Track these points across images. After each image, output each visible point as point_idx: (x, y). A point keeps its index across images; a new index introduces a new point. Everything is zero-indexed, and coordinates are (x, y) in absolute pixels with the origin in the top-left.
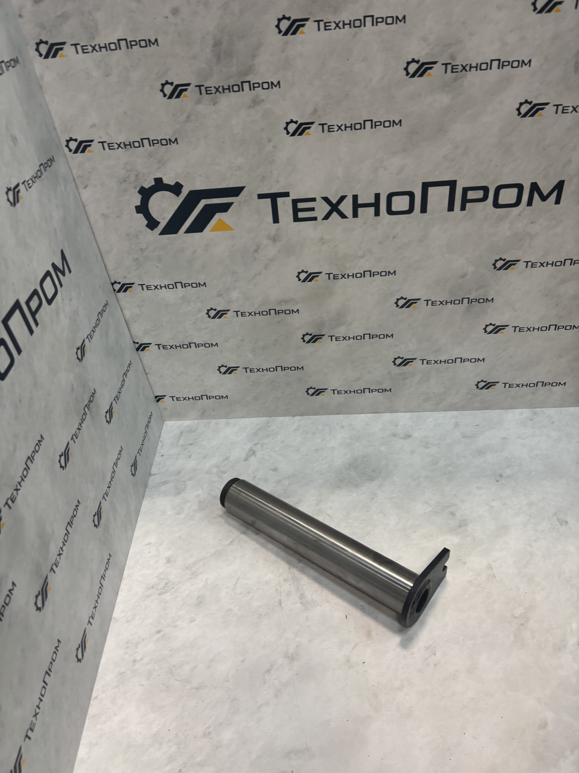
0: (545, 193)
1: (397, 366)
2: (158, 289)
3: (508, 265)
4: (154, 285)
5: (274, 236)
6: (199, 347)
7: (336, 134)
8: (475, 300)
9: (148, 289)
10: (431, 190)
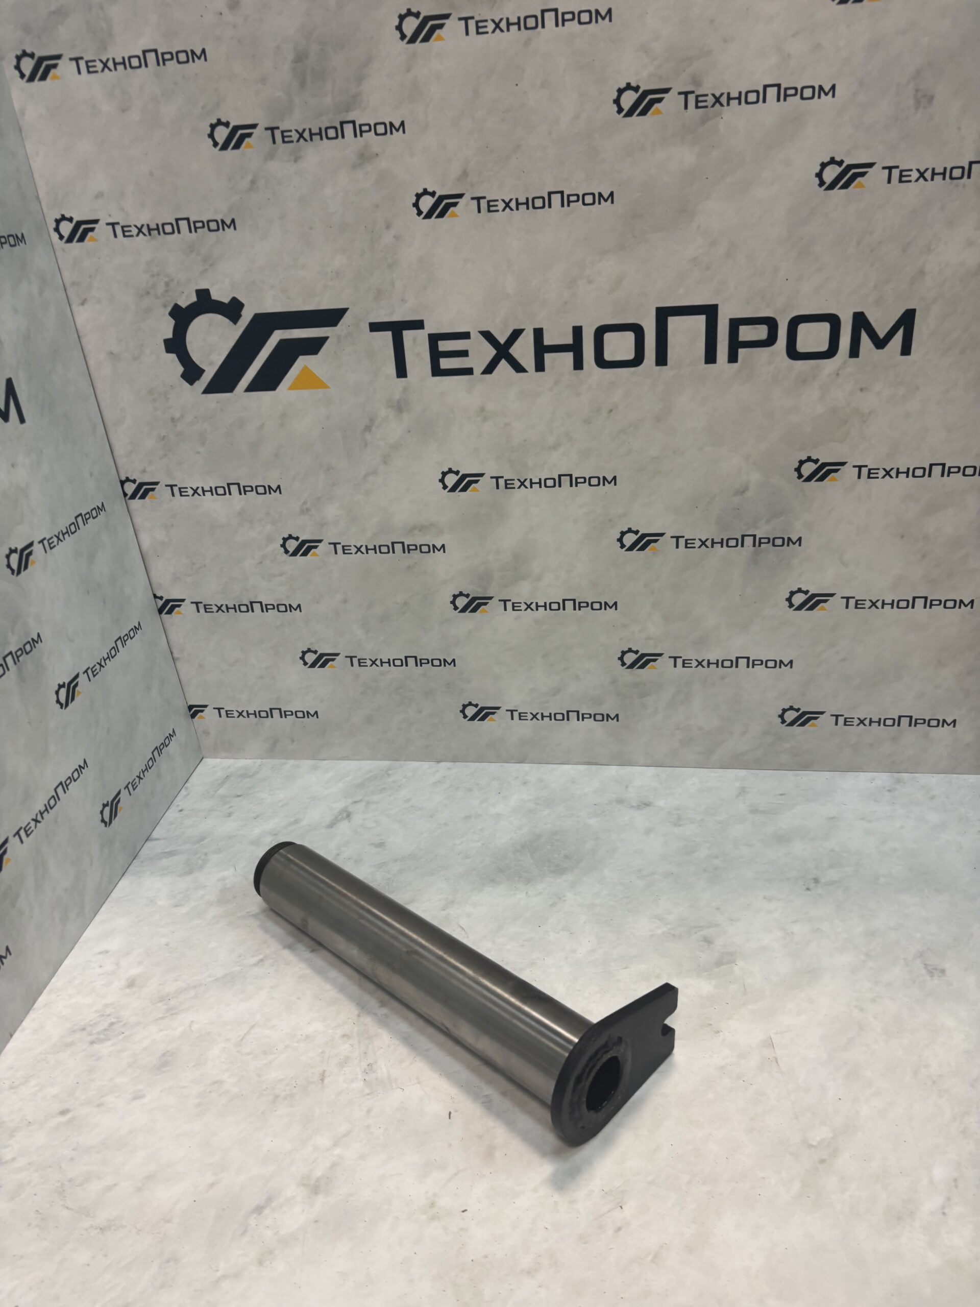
0: (882, 334)
1: (627, 668)
2: (199, 495)
3: (825, 471)
4: (192, 488)
5: (398, 402)
6: (267, 611)
7: (501, 216)
8: (766, 541)
9: (181, 495)
10: (673, 323)
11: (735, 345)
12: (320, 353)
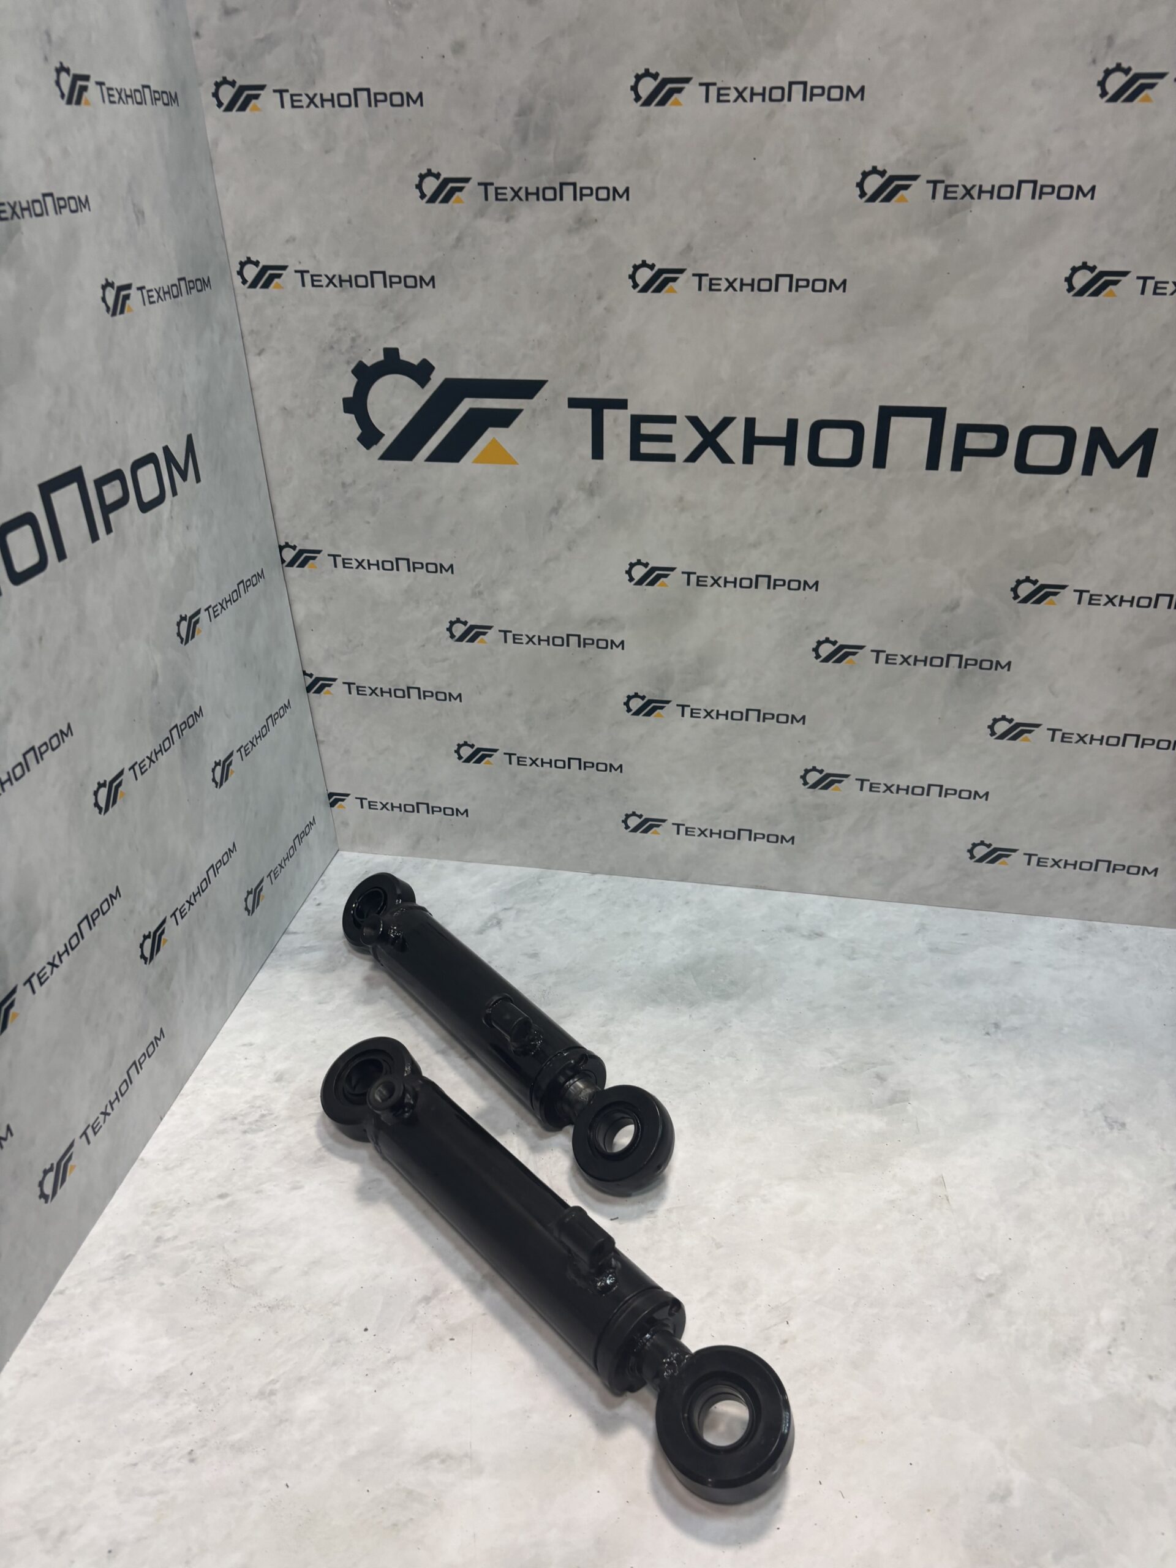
0: (1119, 452)
1: (810, 787)
2: (364, 568)
3: (1042, 593)
4: (356, 560)
5: (591, 484)
6: (424, 699)
7: (723, 296)
8: (973, 662)
9: (344, 567)
10: (896, 423)
11: (961, 452)
12: (511, 426)
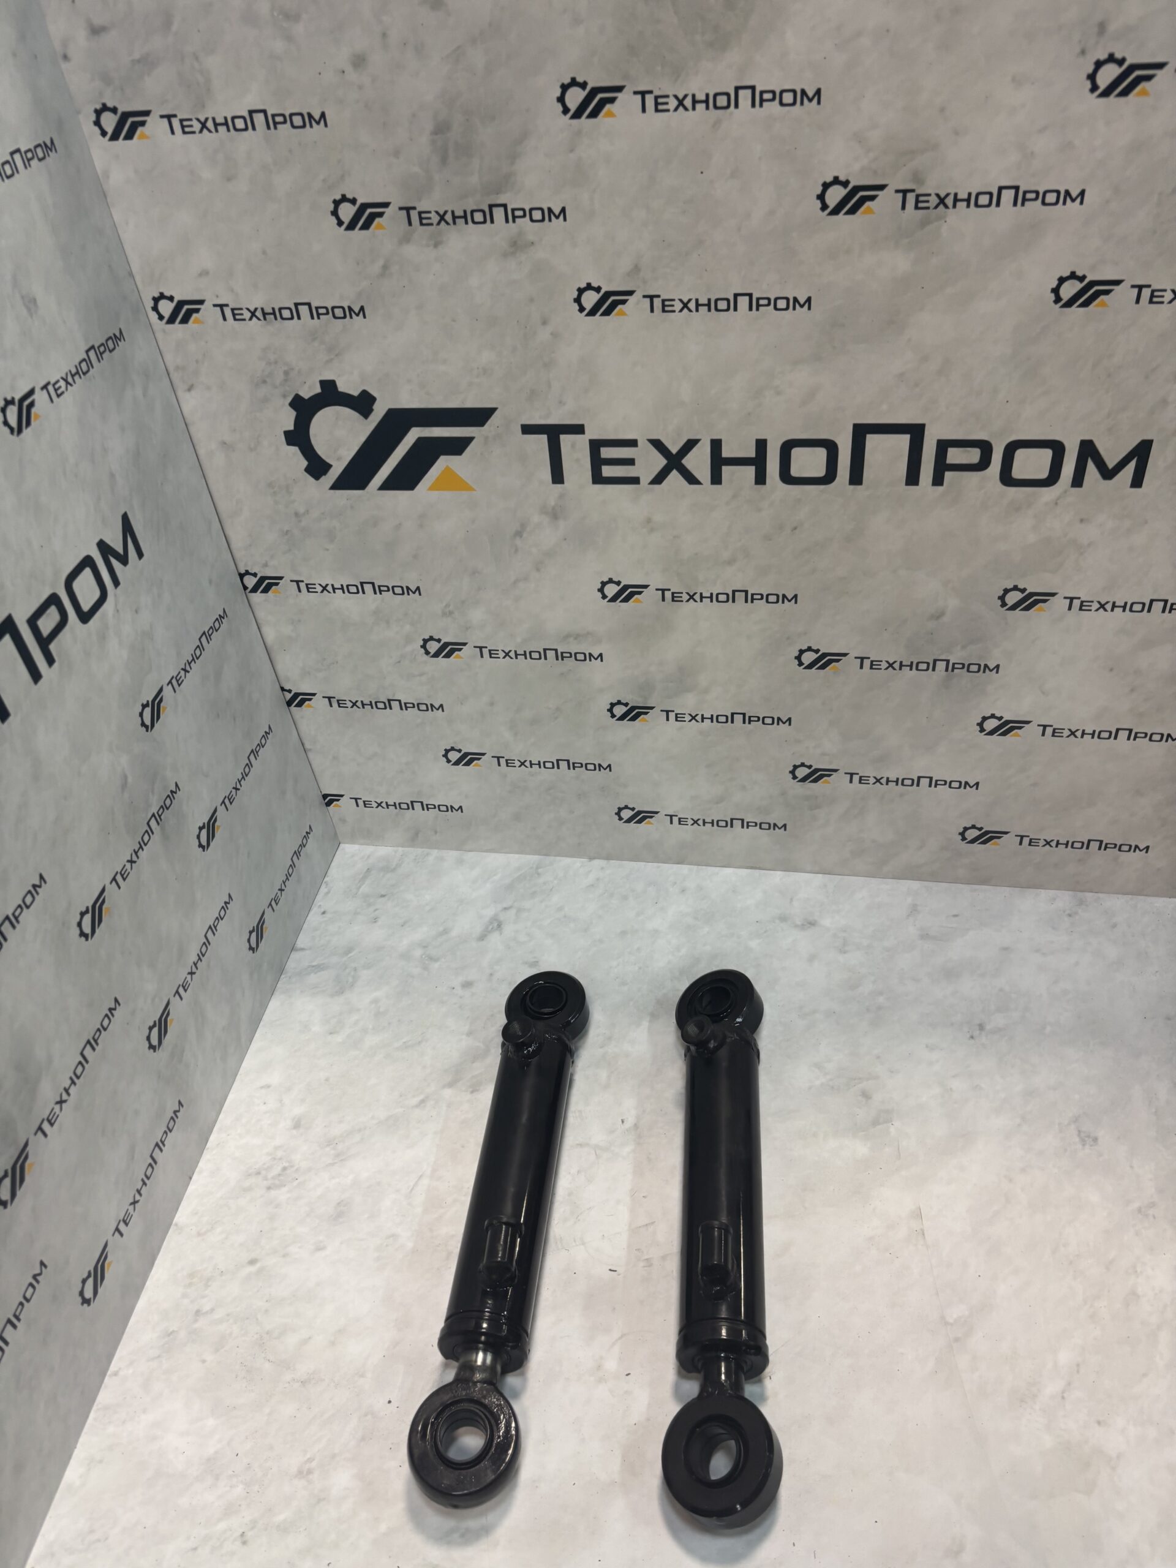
0: (1111, 464)
1: (799, 781)
2: (329, 592)
3: (1031, 601)
4: (320, 585)
5: (553, 508)
6: (407, 709)
7: (679, 318)
8: (960, 666)
9: (309, 591)
10: (872, 441)
11: (941, 468)
12: (464, 454)
